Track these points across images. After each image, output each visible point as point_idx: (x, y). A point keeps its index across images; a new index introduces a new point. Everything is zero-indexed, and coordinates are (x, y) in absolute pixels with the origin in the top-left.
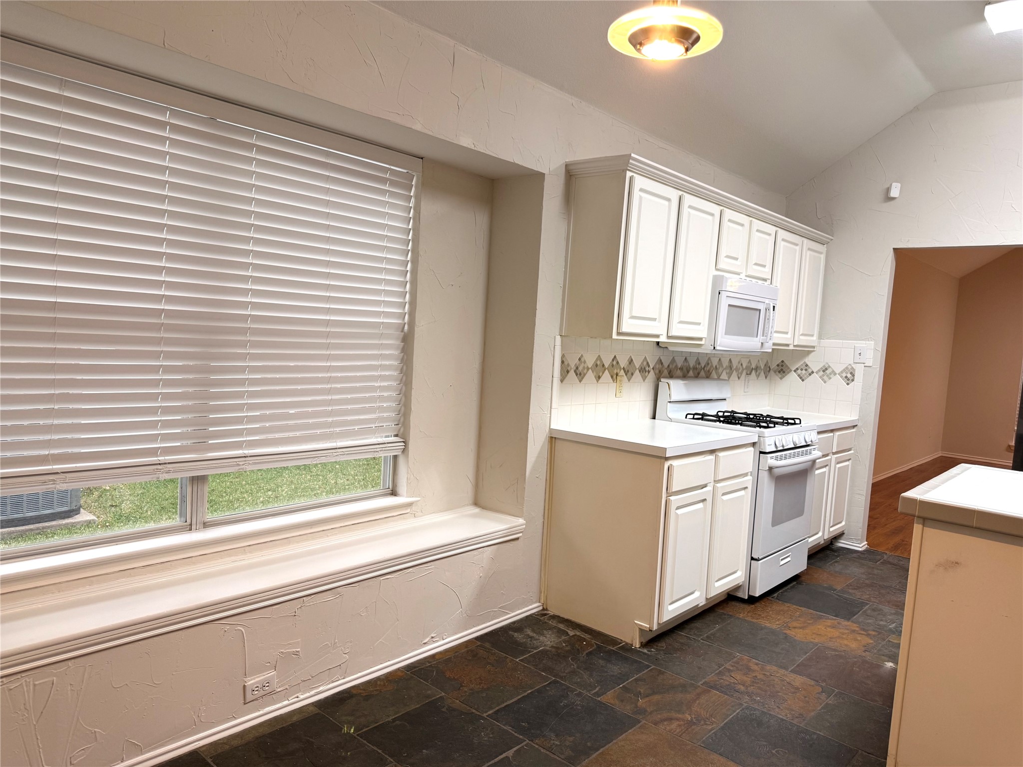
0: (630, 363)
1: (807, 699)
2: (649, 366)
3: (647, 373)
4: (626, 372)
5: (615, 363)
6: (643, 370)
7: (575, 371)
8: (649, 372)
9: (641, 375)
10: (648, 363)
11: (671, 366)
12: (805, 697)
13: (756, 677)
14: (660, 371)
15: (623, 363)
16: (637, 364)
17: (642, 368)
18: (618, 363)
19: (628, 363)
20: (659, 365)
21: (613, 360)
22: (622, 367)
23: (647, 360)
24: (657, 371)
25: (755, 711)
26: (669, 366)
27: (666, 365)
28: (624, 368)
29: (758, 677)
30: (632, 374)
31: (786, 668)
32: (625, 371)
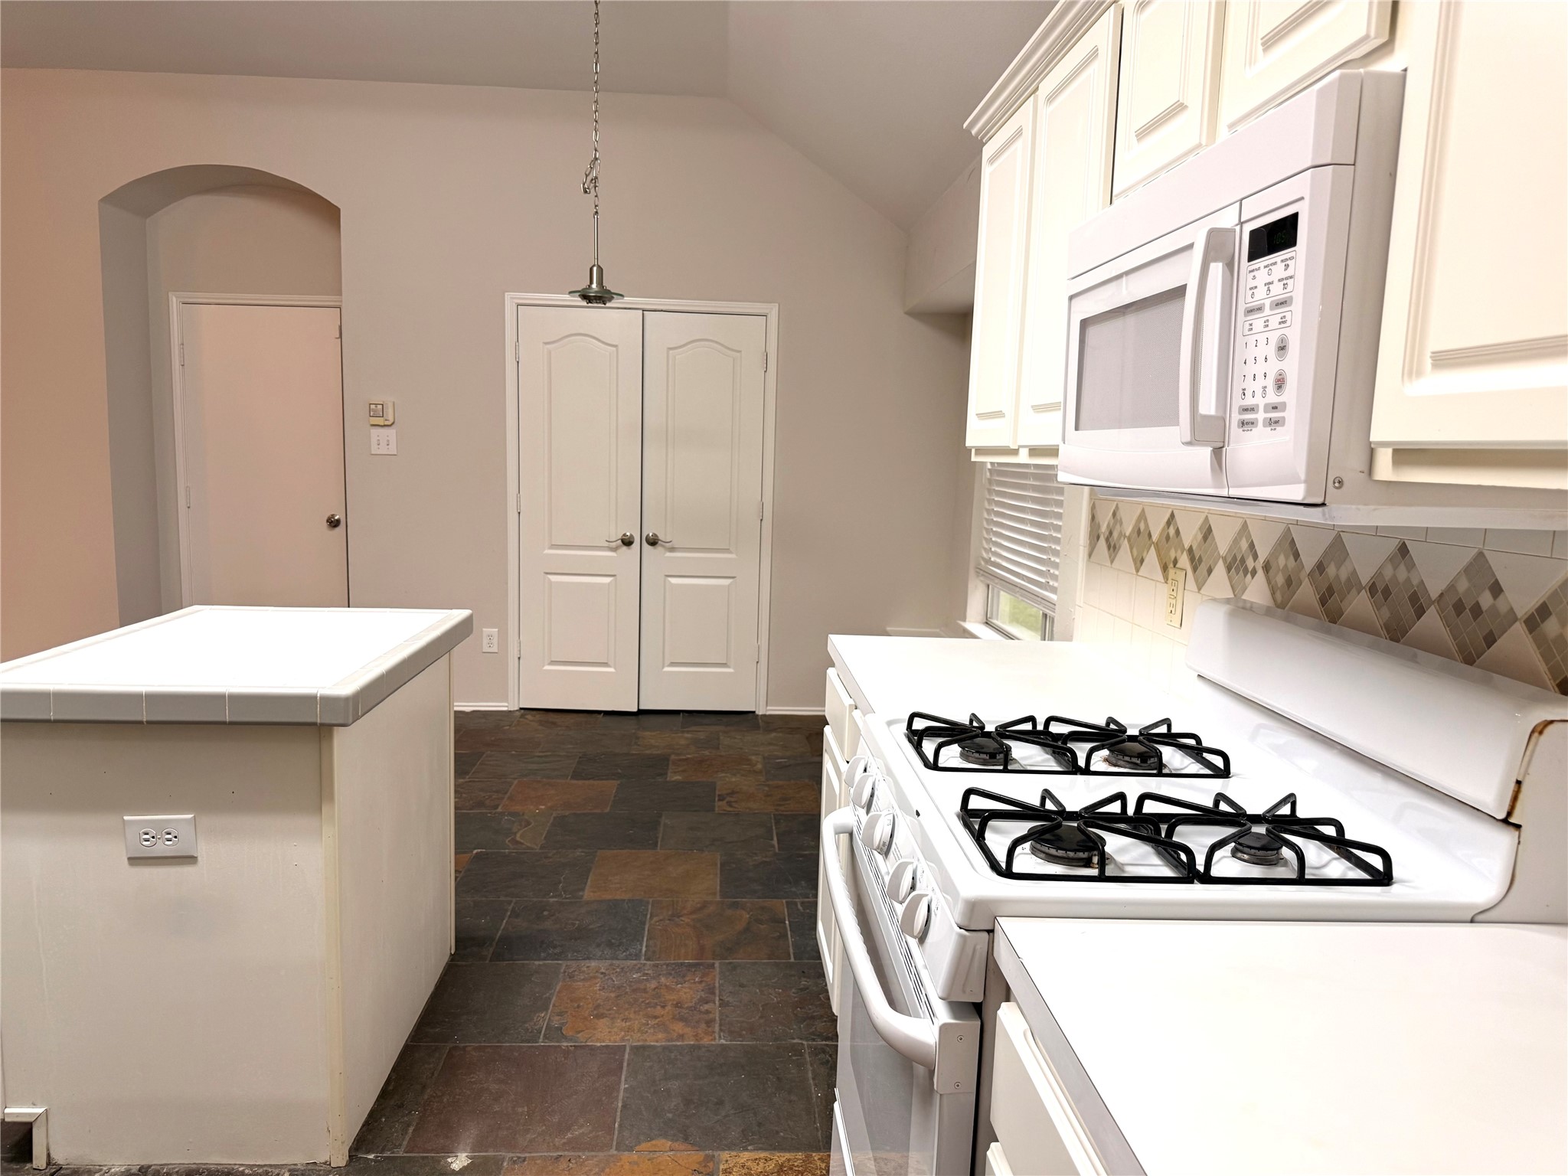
0: (1205, 538)
1: (576, 1005)
2: (1255, 557)
3: (1249, 576)
4: (1195, 562)
5: (1172, 531)
6: (1236, 566)
7: (1107, 540)
8: (1254, 572)
9: (1230, 579)
10: (1252, 546)
11: (1331, 570)
12: (578, 1007)
13: (663, 1007)
14: (1289, 582)
15: (1190, 535)
16: (1223, 542)
17: (1235, 558)
18: (1178, 532)
19: (1200, 537)
20: (1287, 558)
21: (1169, 523)
22: (1187, 546)
23: (1249, 536)
24: (1280, 580)
25: (626, 956)
26: (1320, 567)
27: (1309, 561)
28: (1190, 550)
29: (659, 1007)
30: (1210, 571)
31: (636, 1050)
32: (1192, 559)
